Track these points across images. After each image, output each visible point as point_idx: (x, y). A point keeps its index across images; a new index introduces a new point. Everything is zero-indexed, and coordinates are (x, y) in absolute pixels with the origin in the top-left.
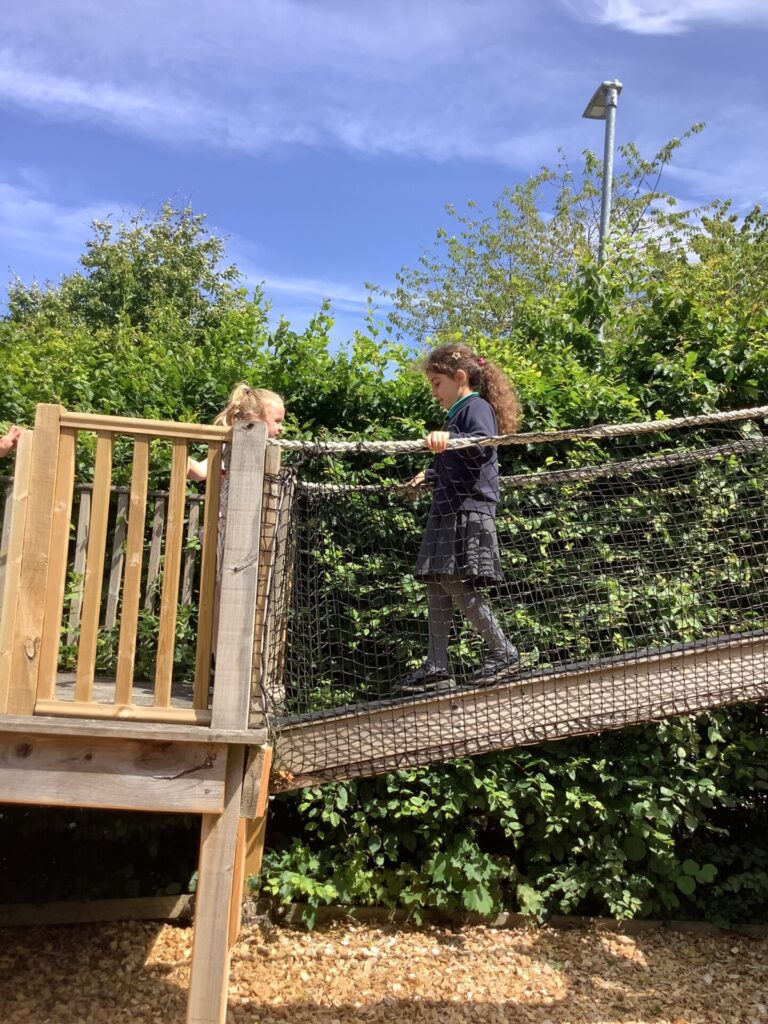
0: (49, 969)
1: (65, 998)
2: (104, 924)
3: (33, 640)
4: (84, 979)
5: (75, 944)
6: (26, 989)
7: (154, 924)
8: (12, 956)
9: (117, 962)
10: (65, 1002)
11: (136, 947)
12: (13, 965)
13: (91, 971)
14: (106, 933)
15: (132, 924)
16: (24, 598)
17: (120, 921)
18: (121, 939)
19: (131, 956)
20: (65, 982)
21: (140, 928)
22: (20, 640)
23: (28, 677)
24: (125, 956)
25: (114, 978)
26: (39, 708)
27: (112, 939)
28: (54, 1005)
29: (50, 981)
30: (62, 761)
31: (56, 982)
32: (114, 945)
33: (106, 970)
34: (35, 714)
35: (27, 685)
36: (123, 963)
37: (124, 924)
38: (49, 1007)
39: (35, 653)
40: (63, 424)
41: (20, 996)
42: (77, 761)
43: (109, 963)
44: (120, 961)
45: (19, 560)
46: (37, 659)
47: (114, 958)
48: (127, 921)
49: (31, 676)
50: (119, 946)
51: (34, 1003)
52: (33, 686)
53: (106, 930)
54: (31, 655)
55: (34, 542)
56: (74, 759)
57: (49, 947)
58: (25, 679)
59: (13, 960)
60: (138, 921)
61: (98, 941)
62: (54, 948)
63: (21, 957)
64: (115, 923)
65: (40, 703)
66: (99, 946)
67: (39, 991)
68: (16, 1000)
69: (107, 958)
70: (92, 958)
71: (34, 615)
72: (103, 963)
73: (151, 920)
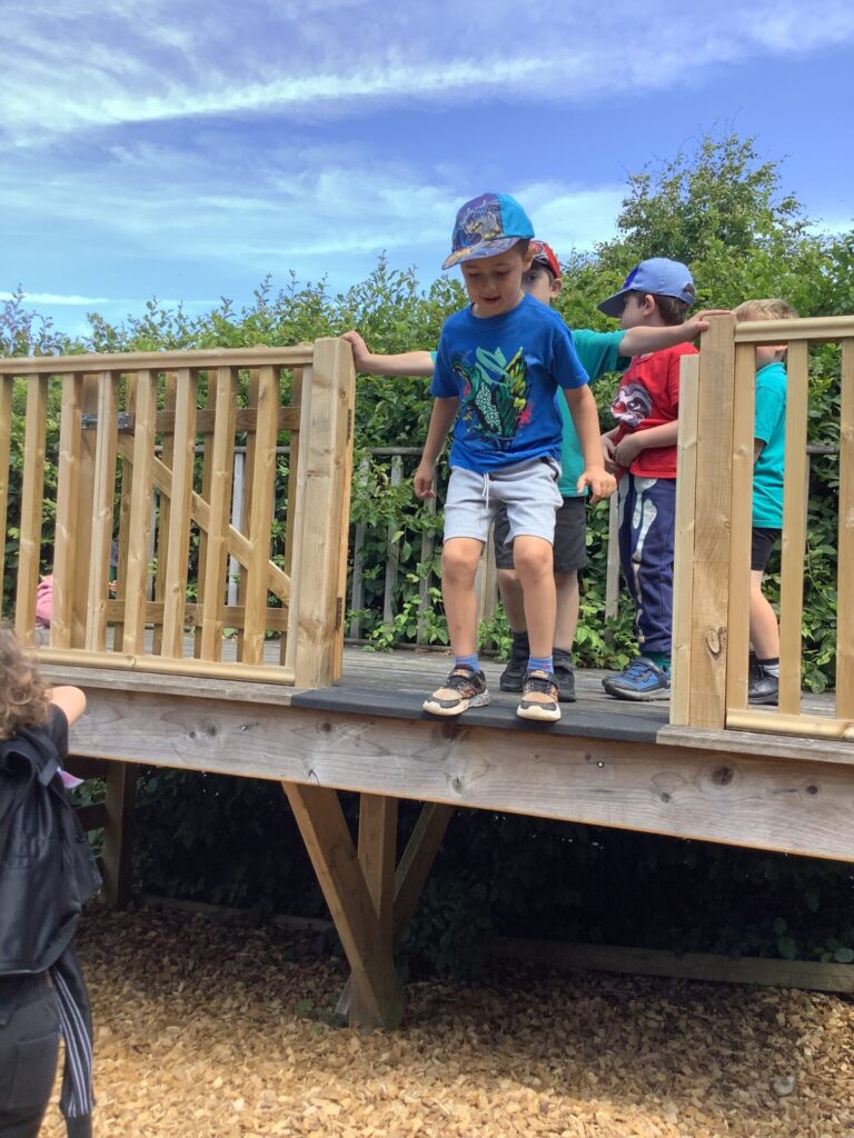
0: (709, 1039)
1: (743, 1082)
2: (760, 988)
3: (717, 630)
4: (756, 1057)
5: (729, 1009)
6: (689, 1060)
7: (822, 996)
8: (659, 1012)
9: (790, 1042)
10: (744, 1088)
11: (811, 1025)
12: (663, 1024)
13: (761, 1049)
14: (766, 1001)
15: (795, 993)
16: (701, 576)
17: (779, 987)
18: (788, 1013)
19: (806, 1037)
20: (734, 1059)
21: (808, 1001)
22: (700, 630)
23: (713, 678)
24: (800, 1035)
25: (792, 1063)
26: (731, 720)
27: (778, 1011)
28: (730, 1089)
29: (717, 1054)
30: (775, 793)
31: (723, 1057)
32: (781, 1017)
33: (779, 1050)
34: (726, 727)
35: (713, 688)
36: (798, 1043)
37: (785, 991)
38: (727, 1091)
39: (720, 648)
40: (739, 339)
41: (687, 1070)
42: (796, 794)
43: (781, 1040)
44: (794, 1041)
45: (691, 526)
46: (723, 656)
47: (785, 1035)
48: (789, 989)
49: (718, 678)
50: (787, 1022)
51: (705, 1081)
52: (721, 691)
53: (764, 997)
54: (716, 650)
55: (709, 500)
56: (792, 791)
57: (700, 1009)
58: (711, 680)
59: (659, 1018)
60: (802, 990)
61: (758, 1010)
62: (706, 1010)
63: (667, 1014)
64: (772, 989)
65: (733, 714)
66: (761, 1016)
67: (706, 1066)
68: (682, 1073)
69: (777, 1035)
70: (756, 1029)
71: (716, 596)
72: (772, 1040)
73: (819, 991)
